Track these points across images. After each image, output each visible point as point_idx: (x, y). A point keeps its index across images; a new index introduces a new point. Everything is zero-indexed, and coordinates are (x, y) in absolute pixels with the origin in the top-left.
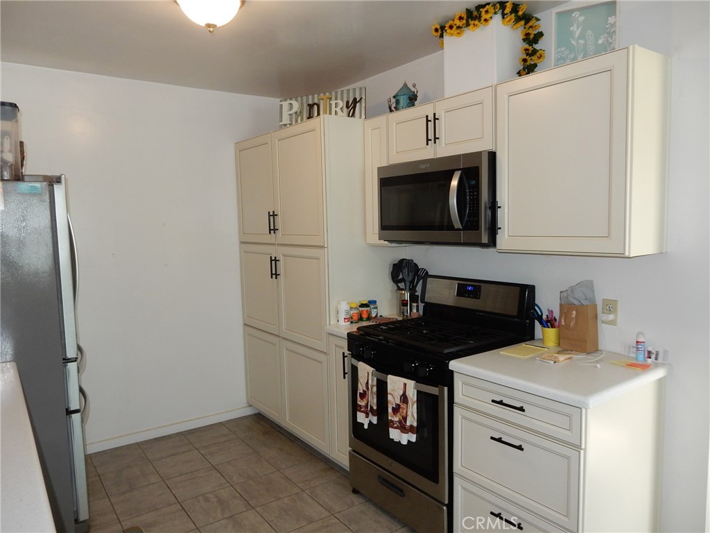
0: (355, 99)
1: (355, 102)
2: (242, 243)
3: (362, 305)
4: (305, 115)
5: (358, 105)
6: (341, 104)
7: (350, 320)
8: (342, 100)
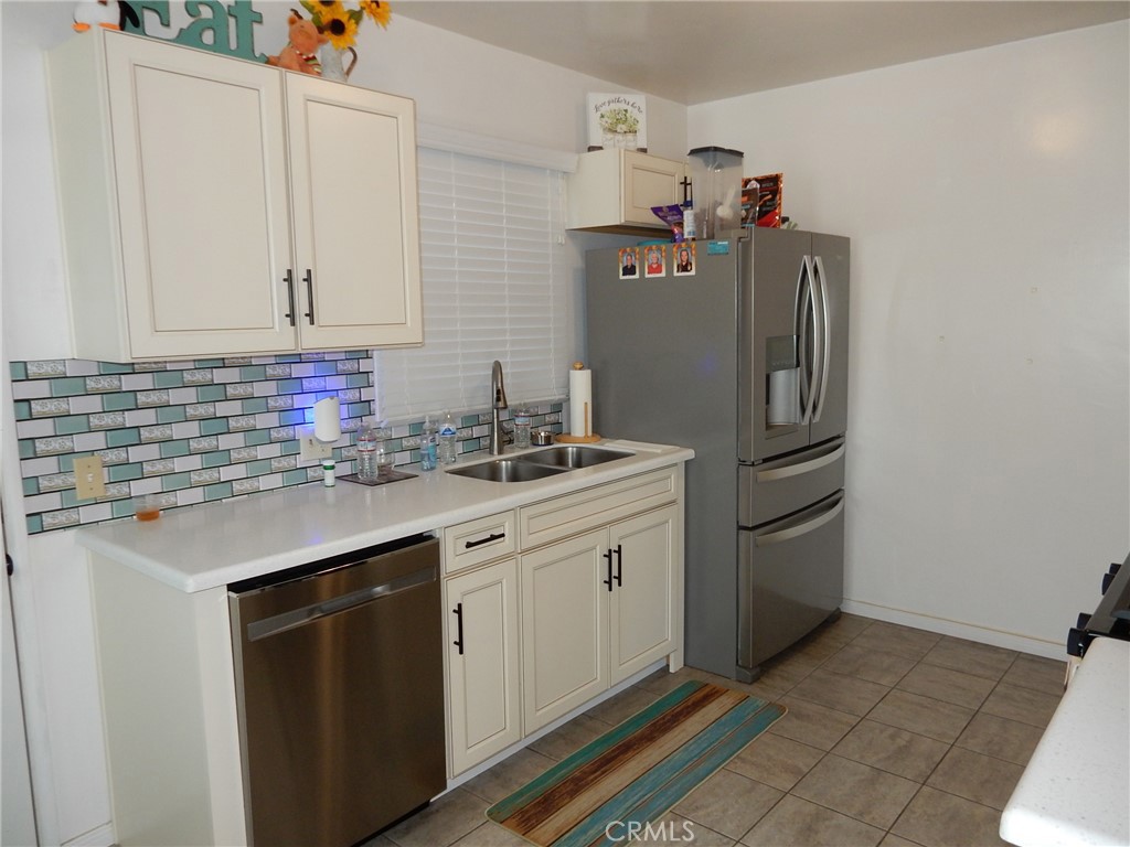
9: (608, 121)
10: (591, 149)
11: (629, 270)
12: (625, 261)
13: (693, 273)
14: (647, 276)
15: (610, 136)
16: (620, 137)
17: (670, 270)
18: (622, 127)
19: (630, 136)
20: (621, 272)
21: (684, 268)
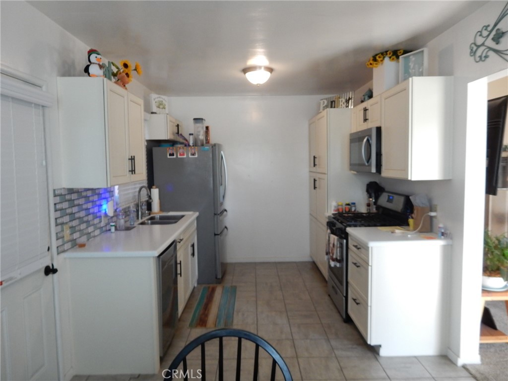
0: (349, 98)
1: (349, 99)
2: (310, 172)
3: (348, 205)
4: (330, 106)
5: (350, 101)
6: (344, 100)
7: (336, 211)
8: (344, 98)
9: (157, 104)
10: (152, 113)
11: (172, 155)
12: (171, 152)
13: (196, 156)
14: (179, 157)
15: (158, 109)
16: (161, 110)
17: (187, 155)
18: (161, 107)
19: (164, 110)
20: (168, 155)
21: (193, 154)
